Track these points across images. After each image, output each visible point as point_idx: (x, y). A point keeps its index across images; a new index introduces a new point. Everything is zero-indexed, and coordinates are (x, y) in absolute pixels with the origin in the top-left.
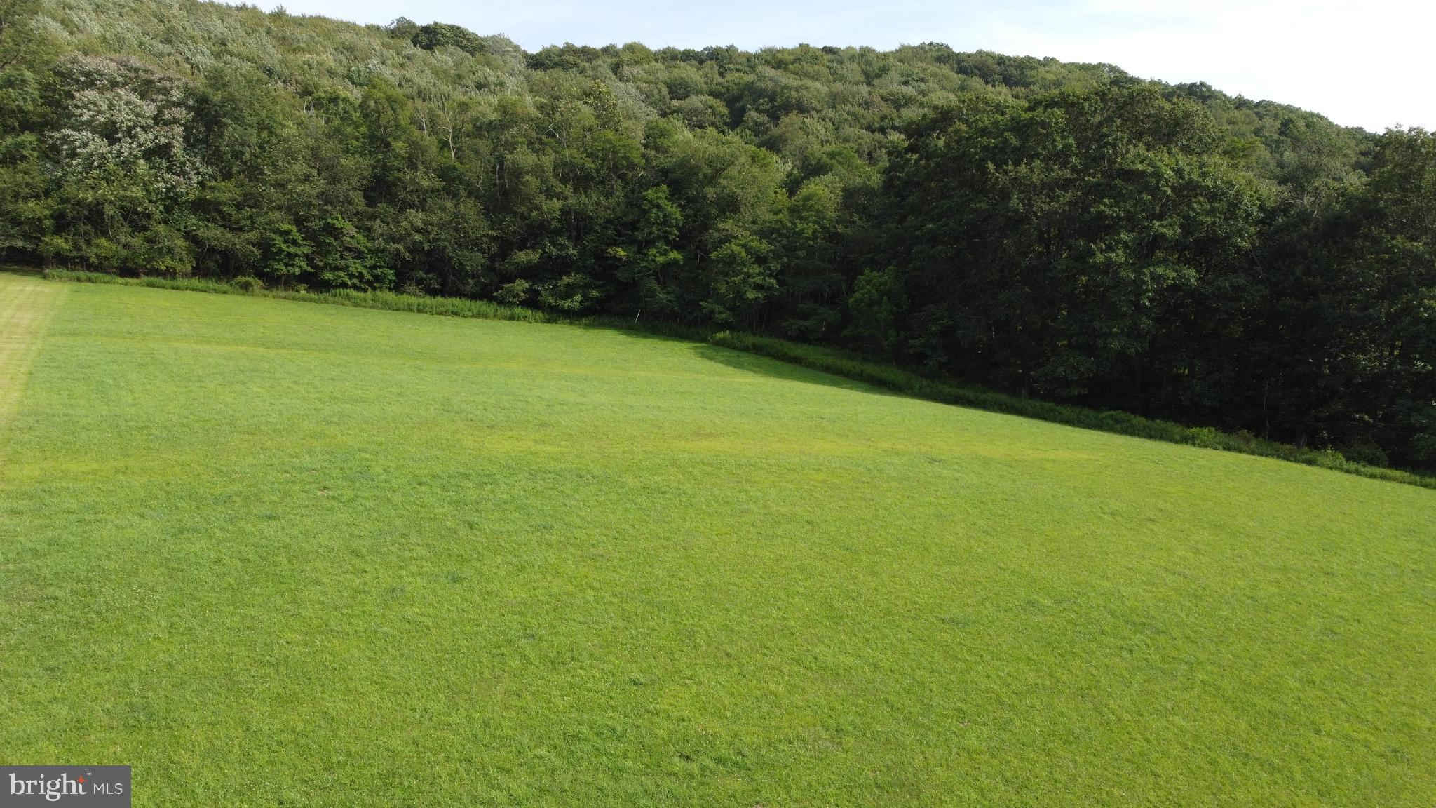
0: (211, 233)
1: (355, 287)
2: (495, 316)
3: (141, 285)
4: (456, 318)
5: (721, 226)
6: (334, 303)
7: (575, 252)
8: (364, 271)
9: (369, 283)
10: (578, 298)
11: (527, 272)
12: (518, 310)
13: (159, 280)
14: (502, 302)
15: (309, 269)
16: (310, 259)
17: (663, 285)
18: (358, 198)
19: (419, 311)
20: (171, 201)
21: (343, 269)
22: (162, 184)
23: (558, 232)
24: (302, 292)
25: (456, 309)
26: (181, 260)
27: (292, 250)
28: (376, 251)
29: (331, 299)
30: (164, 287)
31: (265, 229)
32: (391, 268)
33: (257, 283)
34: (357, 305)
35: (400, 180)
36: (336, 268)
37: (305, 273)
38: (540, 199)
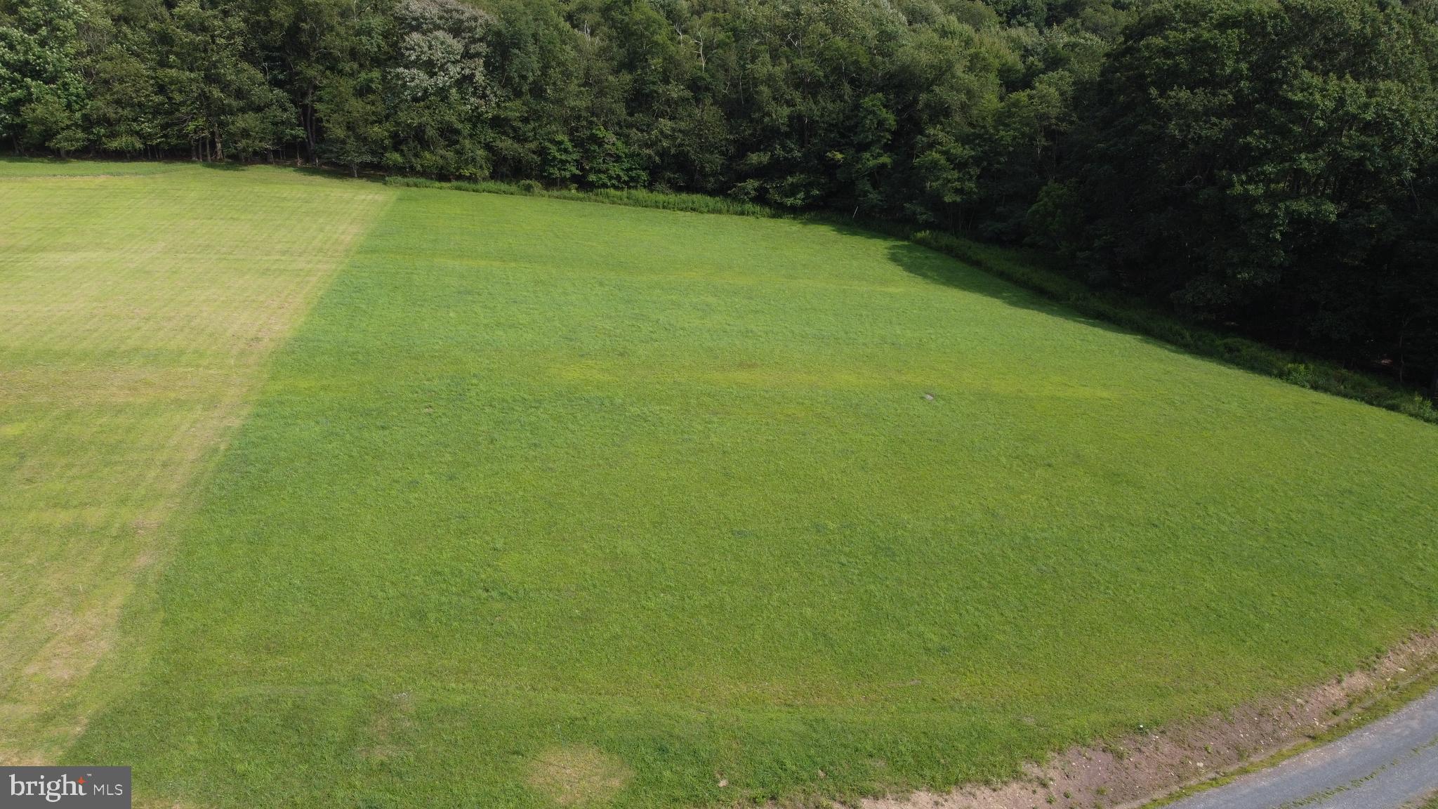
0: (506, 144)
1: (616, 188)
2: (728, 211)
3: (450, 188)
4: (694, 214)
5: (931, 131)
6: (596, 201)
7: (800, 155)
8: (621, 174)
9: (626, 183)
10: (801, 195)
11: (760, 172)
12: (749, 207)
13: (464, 184)
14: (735, 198)
15: (578, 172)
16: (578, 164)
17: (875, 186)
18: (621, 110)
19: (664, 207)
20: (475, 119)
21: (604, 172)
22: (469, 107)
23: (787, 135)
24: (573, 191)
25: (695, 206)
26: (481, 167)
27: (564, 157)
28: (631, 156)
29: (593, 197)
30: (467, 190)
31: (544, 139)
32: (644, 170)
33: (537, 186)
34: (614, 203)
35: (656, 92)
36: (600, 171)
37: (574, 176)
38: (772, 107)
